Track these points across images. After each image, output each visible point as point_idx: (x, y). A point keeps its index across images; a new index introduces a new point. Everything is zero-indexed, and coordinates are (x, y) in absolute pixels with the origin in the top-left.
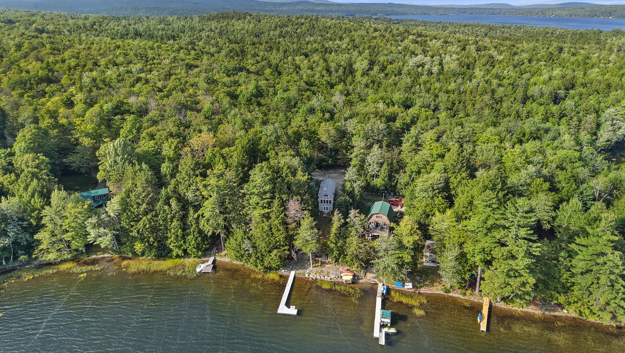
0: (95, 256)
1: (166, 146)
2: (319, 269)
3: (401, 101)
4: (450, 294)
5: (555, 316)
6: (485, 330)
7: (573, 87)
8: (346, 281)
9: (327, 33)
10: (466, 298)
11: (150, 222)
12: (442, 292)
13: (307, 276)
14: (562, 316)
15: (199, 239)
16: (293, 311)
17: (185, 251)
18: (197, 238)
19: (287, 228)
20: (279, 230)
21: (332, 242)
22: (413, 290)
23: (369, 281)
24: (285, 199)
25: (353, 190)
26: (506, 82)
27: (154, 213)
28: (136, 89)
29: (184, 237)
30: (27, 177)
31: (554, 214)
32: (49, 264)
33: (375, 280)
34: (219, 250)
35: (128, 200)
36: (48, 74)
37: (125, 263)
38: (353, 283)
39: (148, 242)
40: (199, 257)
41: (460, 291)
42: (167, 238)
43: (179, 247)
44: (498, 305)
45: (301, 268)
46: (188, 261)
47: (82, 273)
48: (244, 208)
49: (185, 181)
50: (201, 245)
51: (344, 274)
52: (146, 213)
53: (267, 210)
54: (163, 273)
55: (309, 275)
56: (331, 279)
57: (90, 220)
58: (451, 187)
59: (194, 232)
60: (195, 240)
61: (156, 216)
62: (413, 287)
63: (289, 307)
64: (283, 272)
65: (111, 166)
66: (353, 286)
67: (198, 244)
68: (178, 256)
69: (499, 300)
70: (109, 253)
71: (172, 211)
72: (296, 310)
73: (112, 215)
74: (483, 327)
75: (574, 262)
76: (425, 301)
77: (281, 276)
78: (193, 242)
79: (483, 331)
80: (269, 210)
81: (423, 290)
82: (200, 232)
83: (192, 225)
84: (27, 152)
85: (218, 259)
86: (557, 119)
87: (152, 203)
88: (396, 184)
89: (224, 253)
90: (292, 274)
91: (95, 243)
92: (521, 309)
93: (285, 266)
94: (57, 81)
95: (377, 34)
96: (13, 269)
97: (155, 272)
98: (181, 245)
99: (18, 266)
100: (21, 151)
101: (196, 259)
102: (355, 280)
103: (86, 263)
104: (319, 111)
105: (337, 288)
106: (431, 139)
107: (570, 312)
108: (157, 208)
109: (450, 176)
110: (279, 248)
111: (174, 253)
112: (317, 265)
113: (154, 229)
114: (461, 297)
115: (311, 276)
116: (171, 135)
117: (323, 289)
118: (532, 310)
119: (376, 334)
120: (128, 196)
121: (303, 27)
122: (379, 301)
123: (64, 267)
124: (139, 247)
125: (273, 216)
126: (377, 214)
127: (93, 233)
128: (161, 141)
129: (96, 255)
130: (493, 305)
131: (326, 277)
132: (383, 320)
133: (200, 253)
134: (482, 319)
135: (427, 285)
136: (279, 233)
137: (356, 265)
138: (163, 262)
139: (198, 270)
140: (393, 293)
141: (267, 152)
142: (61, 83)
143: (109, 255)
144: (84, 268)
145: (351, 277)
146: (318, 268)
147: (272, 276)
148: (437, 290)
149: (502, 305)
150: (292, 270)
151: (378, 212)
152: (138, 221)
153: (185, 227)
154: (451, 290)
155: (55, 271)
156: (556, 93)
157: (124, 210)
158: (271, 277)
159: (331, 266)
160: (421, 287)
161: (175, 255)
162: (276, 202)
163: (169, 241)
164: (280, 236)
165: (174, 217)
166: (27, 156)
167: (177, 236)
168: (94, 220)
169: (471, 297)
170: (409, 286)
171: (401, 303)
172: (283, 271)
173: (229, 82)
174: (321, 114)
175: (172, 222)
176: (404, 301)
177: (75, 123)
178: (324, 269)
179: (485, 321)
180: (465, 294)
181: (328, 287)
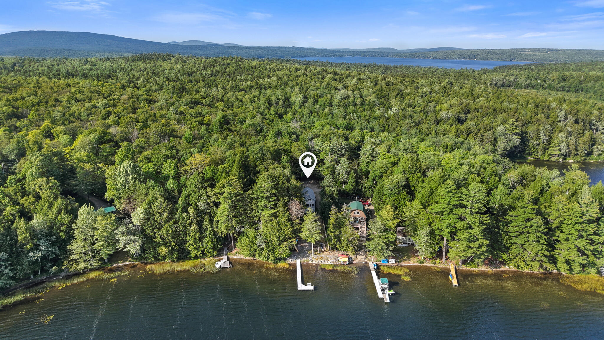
0: (117, 265)
1: (165, 166)
2: (319, 256)
3: (344, 126)
4: (424, 265)
5: (502, 271)
6: (457, 285)
7: (469, 112)
8: (344, 262)
10: (436, 265)
12: (418, 264)
13: (310, 262)
15: (215, 240)
16: (310, 287)
17: (203, 252)
18: (212, 240)
22: (396, 264)
23: (360, 262)
24: (286, 201)
25: (332, 194)
26: (418, 109)
29: (201, 239)
30: (49, 197)
32: (77, 274)
33: (365, 260)
34: (230, 250)
35: (151, 210)
37: (148, 267)
38: (349, 264)
39: (170, 246)
40: (214, 257)
41: (431, 261)
42: (186, 242)
43: (197, 249)
44: (460, 267)
45: (303, 257)
46: (206, 261)
47: (112, 278)
48: (253, 211)
50: (216, 246)
51: (341, 257)
52: (167, 221)
53: (273, 211)
54: (187, 272)
55: (312, 262)
56: (330, 263)
57: (120, 229)
58: (411, 184)
59: (209, 234)
60: (212, 242)
62: (396, 262)
63: (306, 285)
64: (290, 261)
65: (122, 185)
66: (350, 266)
67: (214, 245)
68: (196, 257)
69: (461, 264)
70: (130, 261)
71: (190, 217)
72: (313, 286)
73: (138, 224)
74: (455, 283)
75: (510, 229)
76: (408, 271)
78: (210, 243)
79: (456, 286)
80: (276, 211)
81: (404, 263)
82: (215, 234)
83: (207, 229)
84: (38, 177)
85: (230, 257)
86: (466, 135)
88: (362, 188)
89: (234, 251)
90: (298, 262)
91: (125, 250)
92: (477, 269)
93: (291, 257)
96: (42, 282)
97: (179, 272)
98: (199, 247)
99: (46, 279)
100: (32, 176)
101: (212, 258)
102: (350, 261)
104: (286, 134)
105: (339, 268)
106: (384, 152)
107: (510, 267)
108: (176, 216)
109: (409, 176)
111: (193, 255)
112: (316, 253)
113: (176, 235)
114: (433, 265)
115: (314, 262)
116: (167, 157)
117: (327, 270)
118: (483, 268)
119: (380, 295)
120: (150, 207)
122: (374, 274)
123: (92, 275)
124: (163, 251)
127: (123, 240)
128: (160, 163)
129: (118, 263)
130: (457, 268)
131: (326, 262)
132: (383, 286)
133: (216, 253)
134: (453, 277)
135: (405, 260)
136: (287, 228)
138: (182, 263)
139: (217, 266)
140: (382, 268)
143: (130, 263)
144: (112, 275)
145: (347, 259)
146: (318, 255)
147: (282, 265)
148: (413, 262)
149: (463, 268)
150: (296, 259)
151: (356, 209)
152: (160, 229)
153: (201, 231)
154: (425, 261)
155: (85, 279)
156: (459, 116)
159: (328, 253)
160: (401, 261)
162: (281, 204)
163: (188, 244)
165: (192, 222)
166: (40, 180)
167: (195, 239)
169: (440, 264)
170: (392, 261)
171: (390, 274)
175: (191, 226)
176: (392, 273)
178: (323, 255)
179: (455, 278)
180: (435, 263)
181: (331, 268)
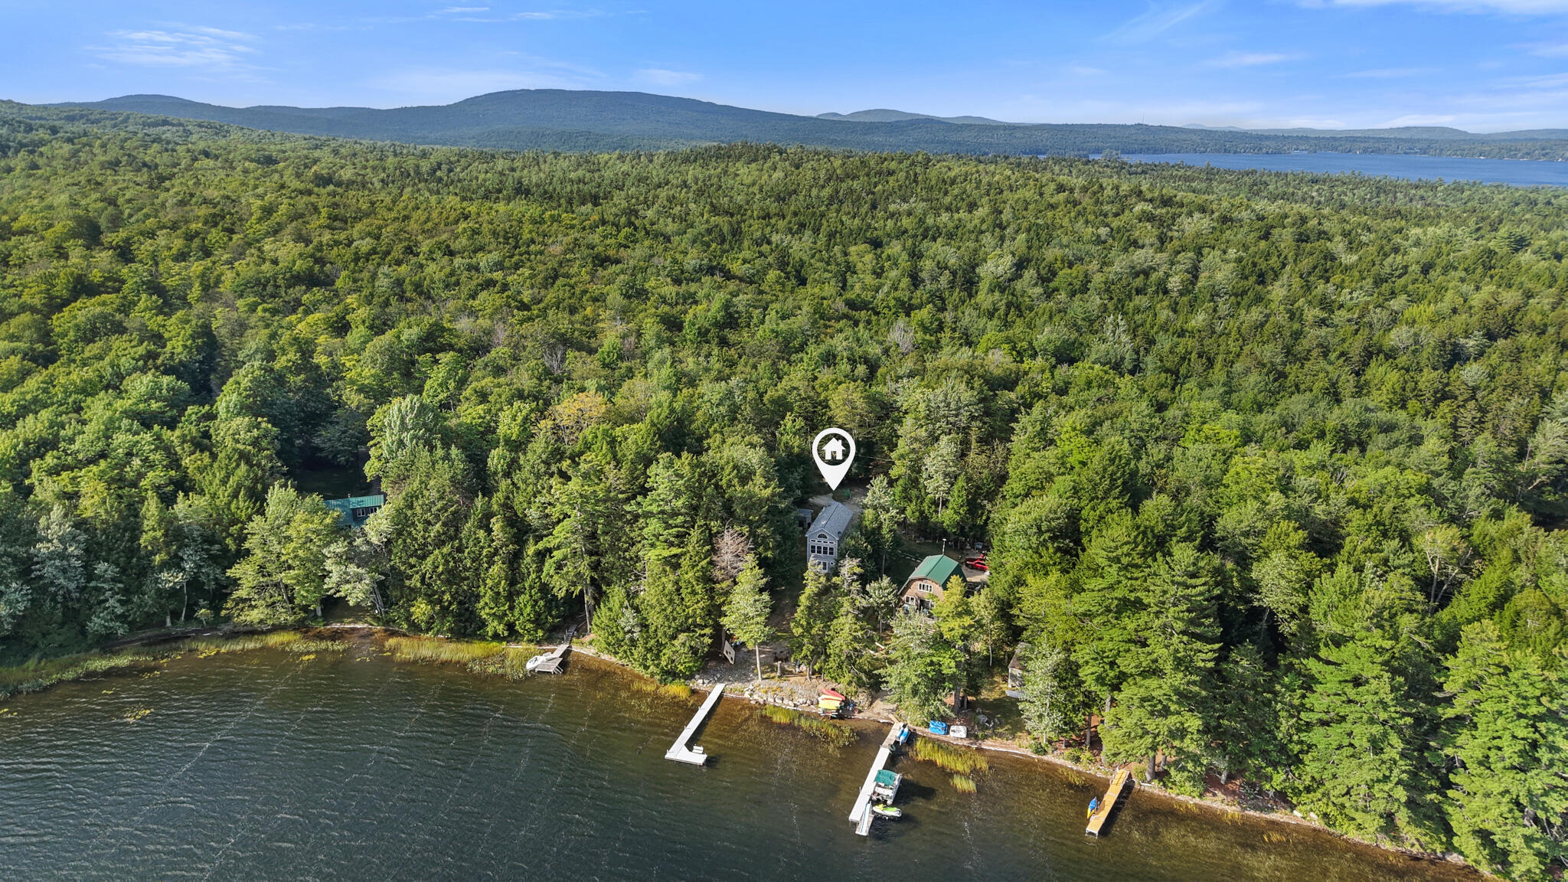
0: (338, 626)
1: (505, 417)
2: (774, 683)
4: (1045, 758)
5: (1273, 822)
6: (1096, 832)
8: (825, 711)
9: (946, 193)
10: (1080, 767)
11: (447, 562)
12: (1029, 753)
13: (747, 695)
14: (1288, 824)
15: (542, 603)
16: (698, 757)
17: (510, 627)
18: (536, 602)
19: (712, 589)
20: (694, 593)
21: (798, 625)
22: (966, 743)
23: (876, 717)
24: (715, 530)
25: (880, 527)
27: (456, 543)
28: (477, 302)
29: (511, 597)
30: (230, 459)
31: (1301, 600)
32: (251, 632)
33: (891, 716)
34: (582, 631)
35: (409, 513)
36: (311, 269)
37: (392, 642)
38: (840, 717)
39: (440, 601)
40: (539, 643)
41: (1067, 752)
42: (478, 597)
43: (501, 618)
44: (1146, 786)
45: (738, 680)
46: (514, 649)
47: (309, 653)
48: (634, 544)
49: (528, 485)
50: (543, 617)
51: (823, 696)
52: (440, 543)
53: (675, 551)
54: (461, 666)
55: (751, 695)
56: (795, 705)
57: (333, 547)
59: (531, 588)
60: (533, 606)
61: (460, 550)
62: (968, 735)
63: (690, 749)
64: (699, 683)
65: (391, 452)
66: (838, 722)
67: (538, 615)
68: (496, 637)
69: (1149, 778)
70: (366, 622)
71: (493, 541)
72: (705, 756)
73: (375, 540)
74: (1095, 825)
75: (1311, 700)
76: (985, 766)
77: (694, 692)
78: (529, 609)
79: (1091, 832)
80: (680, 550)
81: (990, 745)
82: (545, 589)
83: (529, 574)
84: (238, 414)
85: (575, 648)
86: (1428, 403)
87: (455, 523)
89: (587, 639)
90: (718, 688)
91: (338, 595)
92: (1197, 800)
93: (703, 671)
94: (327, 282)
95: (1062, 196)
96: (184, 637)
97: (445, 664)
98: (505, 615)
99: (193, 631)
100: (228, 412)
101: (532, 646)
102: (846, 710)
103: (320, 637)
104: (845, 360)
105: (804, 723)
106: (1074, 429)
107: (1305, 816)
108: (464, 533)
109: (1082, 505)
110: (694, 631)
111: (490, 630)
112: (773, 675)
113: (453, 576)
114: (1070, 764)
115: (755, 697)
116: (521, 395)
117: (773, 723)
118: (1218, 803)
119: (856, 814)
120: (411, 507)
121: (891, 179)
122: (883, 754)
123: (274, 640)
124: (421, 609)
125: (685, 562)
126: (921, 579)
127: (335, 571)
128: (498, 406)
129: (342, 622)
130: (1137, 786)
131: (786, 701)
132: (879, 790)
133: (540, 633)
134: (1097, 809)
135: (1000, 736)
136: (695, 600)
137: (848, 677)
138: (465, 645)
139: (530, 666)
140: (919, 744)
141: (708, 436)
142: (334, 287)
143: (366, 625)
144: (313, 646)
145: (837, 704)
146: (772, 682)
147: (677, 689)
148: (1019, 747)
149: (1154, 788)
150: (719, 680)
151: (924, 576)
152: (424, 557)
153: (514, 578)
154: (1050, 749)
155: (258, 646)
157: (400, 533)
158: (671, 693)
159: (802, 679)
160: (985, 737)
161: (490, 634)
162: (695, 534)
163: (482, 603)
164: (696, 606)
165: (496, 552)
166: (239, 420)
167: (498, 593)
168: (340, 547)
169: (1087, 766)
170: (959, 732)
171: (931, 763)
172: (701, 681)
173: (674, 294)
174: (849, 367)
175: (491, 563)
176: (939, 762)
177: (344, 364)
178: (784, 684)
180: (1077, 759)
181: (784, 719)
